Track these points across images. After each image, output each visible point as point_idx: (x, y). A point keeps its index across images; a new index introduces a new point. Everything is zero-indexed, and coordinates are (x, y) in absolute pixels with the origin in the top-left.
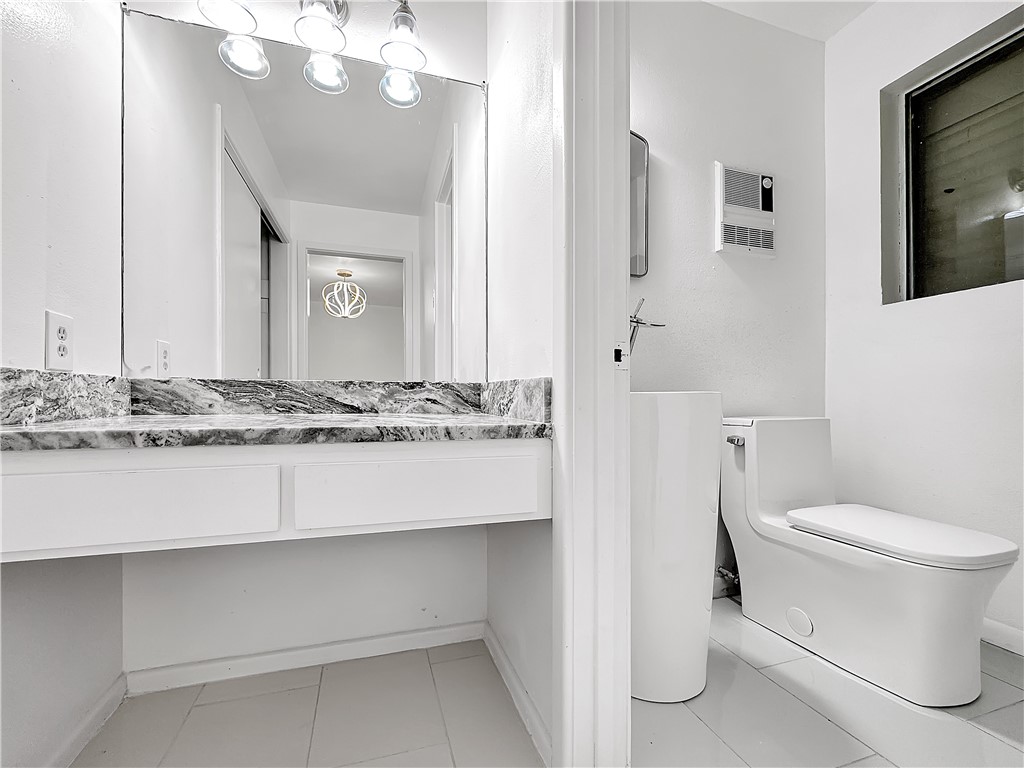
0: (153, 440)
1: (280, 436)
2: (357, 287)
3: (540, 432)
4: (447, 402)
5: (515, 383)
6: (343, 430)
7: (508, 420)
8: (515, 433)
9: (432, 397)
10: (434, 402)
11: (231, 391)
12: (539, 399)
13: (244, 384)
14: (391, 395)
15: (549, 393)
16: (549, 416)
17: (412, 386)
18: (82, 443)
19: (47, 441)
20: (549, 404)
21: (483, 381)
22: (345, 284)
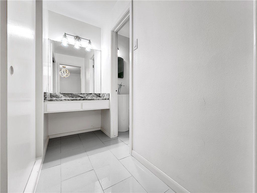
0: (68, 100)
1: (81, 99)
2: (67, 70)
3: (108, 99)
4: (95, 96)
5: (105, 94)
6: (87, 99)
7: (104, 98)
8: (105, 99)
9: (93, 95)
10: (94, 96)
11: (65, 95)
12: (108, 95)
13: (66, 94)
14: (87, 95)
15: (109, 95)
16: (109, 97)
17: (90, 94)
18: (61, 100)
19: (58, 100)
20: (109, 96)
21: (100, 93)
22: (64, 69)
